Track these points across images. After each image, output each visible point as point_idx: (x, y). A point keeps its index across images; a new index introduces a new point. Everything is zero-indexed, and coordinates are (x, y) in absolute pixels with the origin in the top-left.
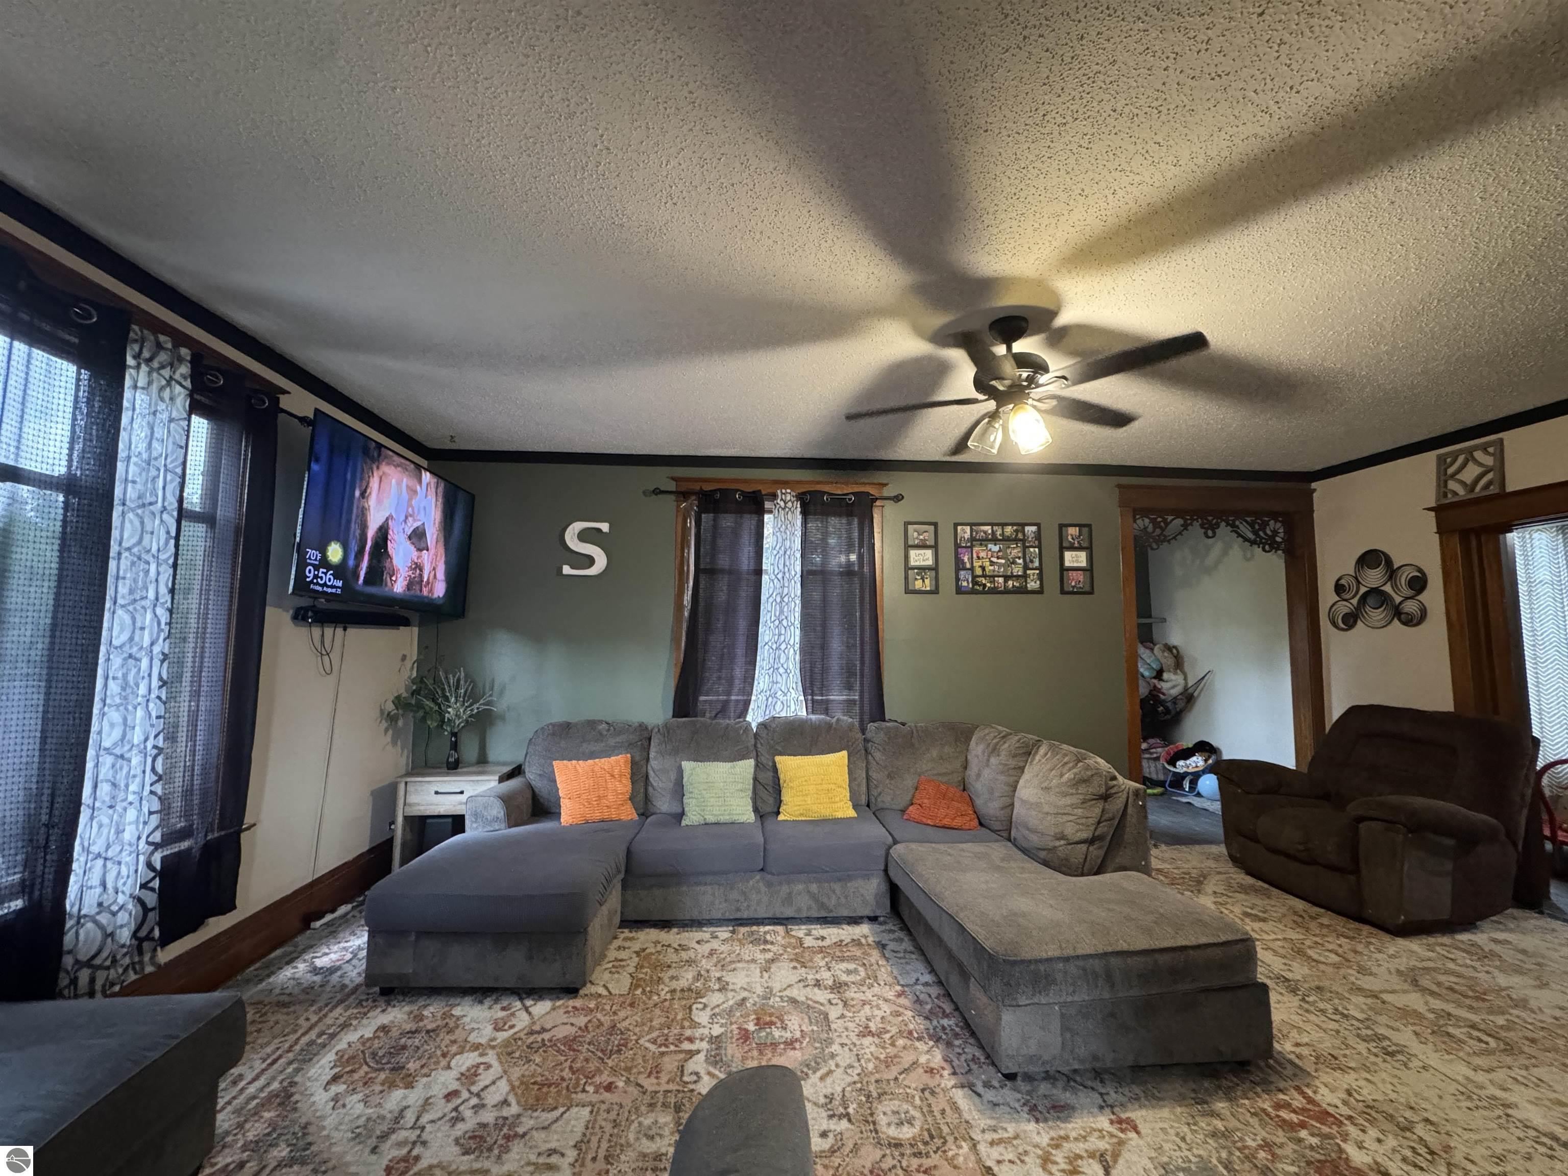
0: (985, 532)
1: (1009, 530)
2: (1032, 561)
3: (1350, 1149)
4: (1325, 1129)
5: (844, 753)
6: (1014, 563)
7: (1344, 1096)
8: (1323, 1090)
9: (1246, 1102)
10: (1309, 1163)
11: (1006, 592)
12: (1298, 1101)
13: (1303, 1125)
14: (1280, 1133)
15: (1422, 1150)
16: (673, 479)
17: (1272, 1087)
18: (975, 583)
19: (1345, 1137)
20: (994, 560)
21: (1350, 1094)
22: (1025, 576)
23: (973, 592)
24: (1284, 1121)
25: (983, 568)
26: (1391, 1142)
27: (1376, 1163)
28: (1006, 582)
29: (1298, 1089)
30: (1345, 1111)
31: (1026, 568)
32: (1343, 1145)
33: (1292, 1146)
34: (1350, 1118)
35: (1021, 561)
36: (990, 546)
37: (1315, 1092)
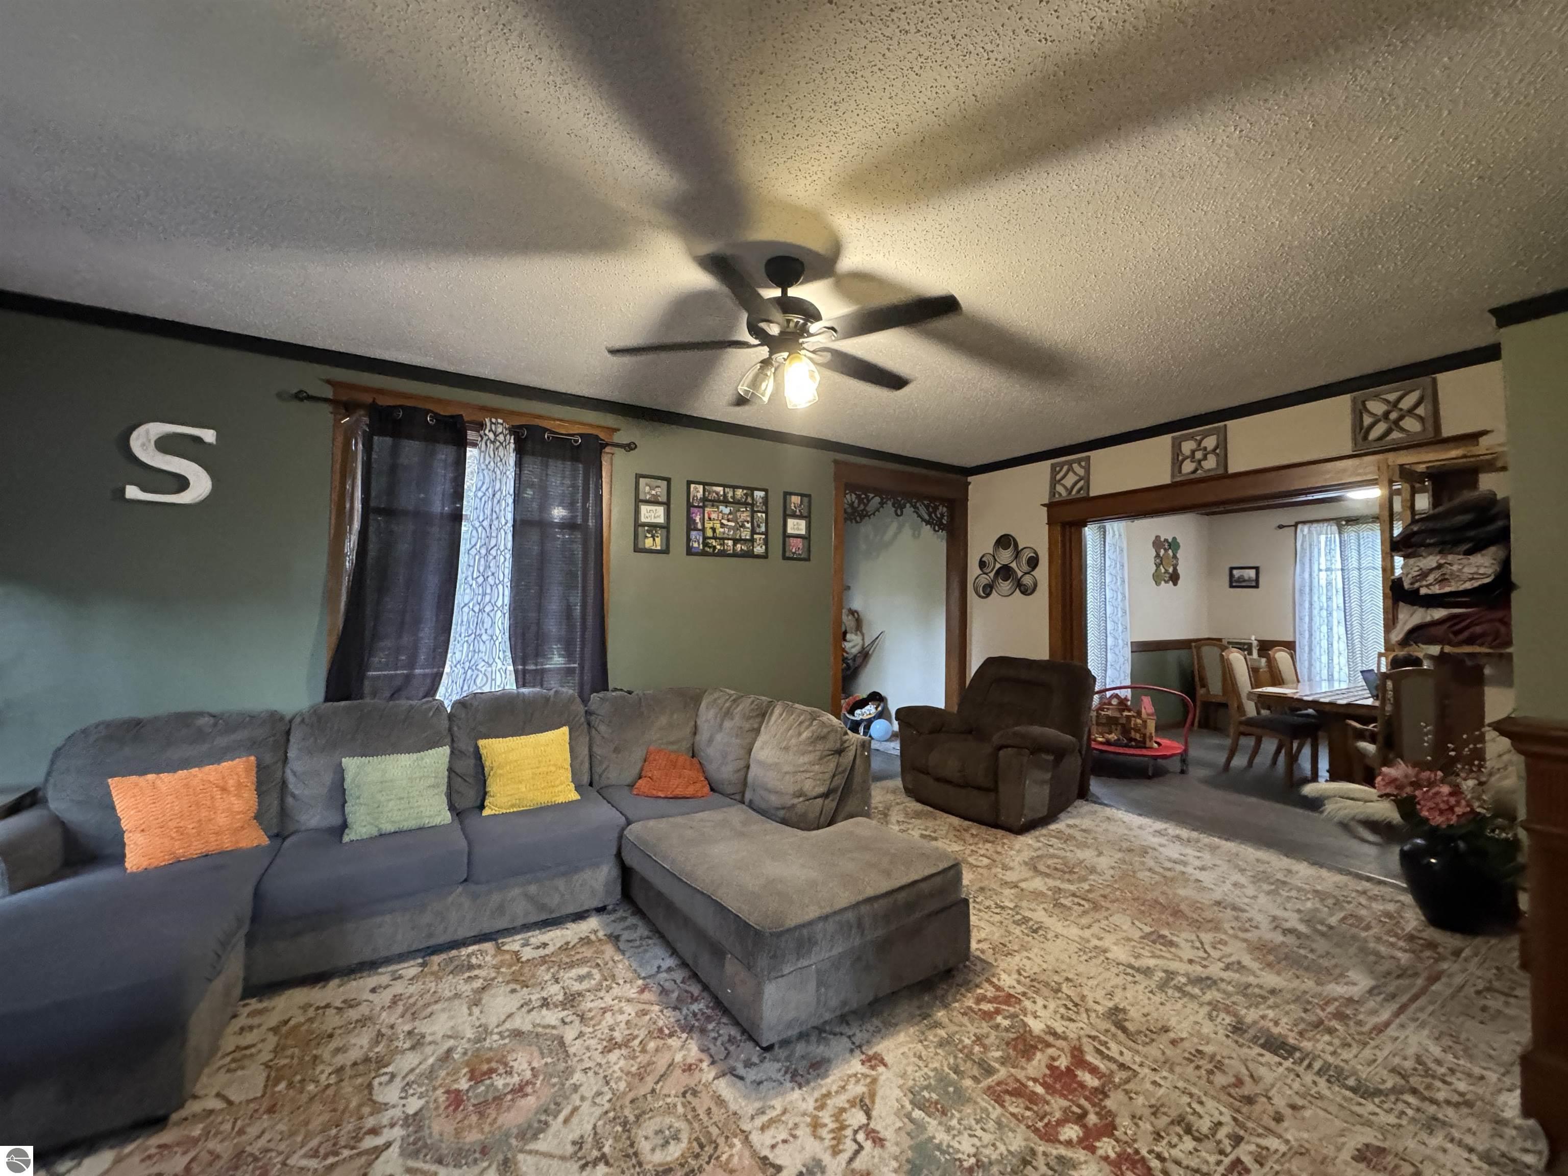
0: (717, 493)
1: (739, 492)
2: (759, 526)
3: (1030, 1021)
4: (1012, 1010)
5: (565, 729)
6: (743, 526)
7: (1016, 976)
8: (1004, 976)
9: (957, 1005)
10: (1008, 1044)
11: (735, 555)
12: (990, 992)
13: (998, 1012)
14: (984, 1024)
15: (1070, 1005)
16: (328, 382)
17: (971, 985)
18: (705, 544)
19: (1024, 1011)
20: (725, 522)
21: (1020, 974)
22: (752, 540)
23: (703, 553)
24: (985, 1012)
25: (714, 530)
26: (1052, 1005)
27: (1048, 1026)
28: (734, 545)
29: (988, 981)
30: (1020, 989)
31: (753, 532)
32: (1025, 1019)
33: (993, 1033)
34: (1024, 994)
35: (749, 525)
36: (721, 508)
37: (999, 980)
